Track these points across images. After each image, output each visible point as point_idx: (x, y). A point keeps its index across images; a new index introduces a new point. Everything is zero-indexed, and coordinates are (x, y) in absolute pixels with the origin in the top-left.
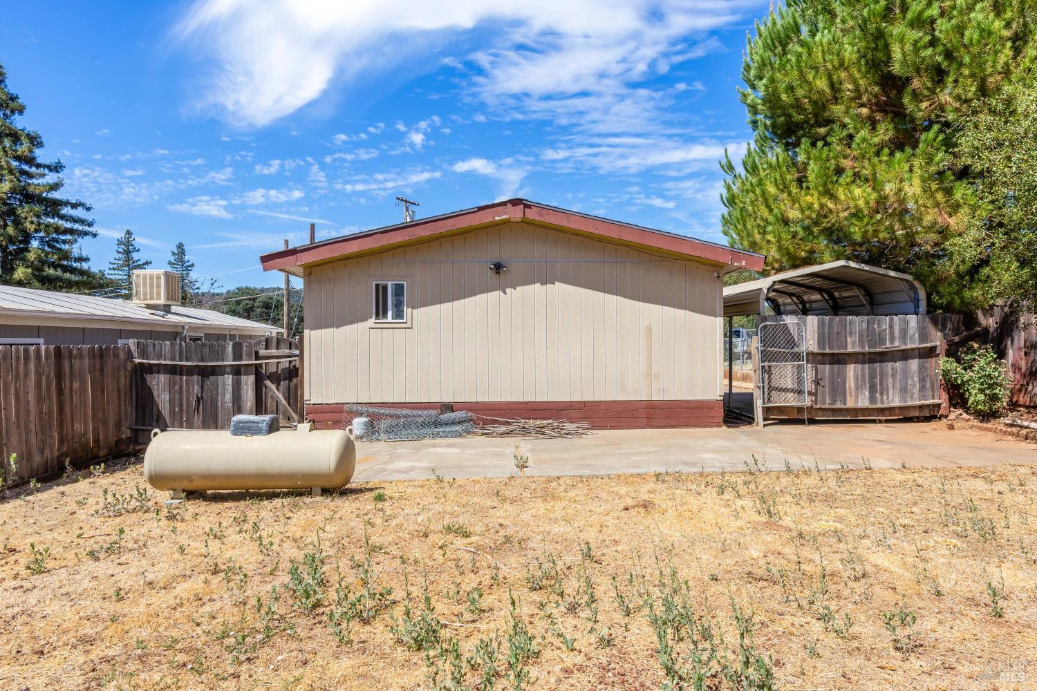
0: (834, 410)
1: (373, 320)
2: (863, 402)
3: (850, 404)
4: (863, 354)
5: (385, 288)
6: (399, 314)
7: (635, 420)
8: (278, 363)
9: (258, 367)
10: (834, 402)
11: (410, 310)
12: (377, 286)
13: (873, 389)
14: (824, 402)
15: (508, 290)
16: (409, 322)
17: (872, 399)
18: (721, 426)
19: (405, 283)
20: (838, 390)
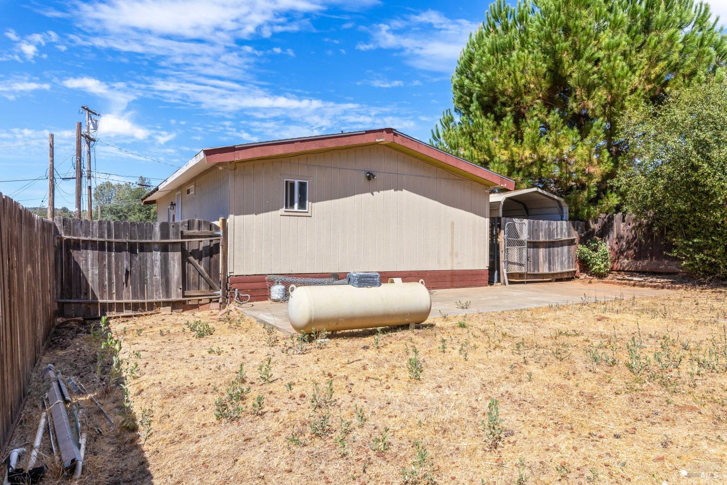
0: (534, 275)
1: (284, 209)
2: (546, 271)
3: (541, 272)
4: (546, 242)
5: (292, 184)
6: (302, 205)
7: (445, 283)
8: (200, 241)
9: (183, 244)
10: (534, 270)
11: (310, 203)
12: (287, 182)
13: (550, 263)
14: (530, 271)
15: (374, 193)
16: (310, 212)
17: (550, 269)
18: (487, 286)
19: (307, 181)
20: (536, 264)
